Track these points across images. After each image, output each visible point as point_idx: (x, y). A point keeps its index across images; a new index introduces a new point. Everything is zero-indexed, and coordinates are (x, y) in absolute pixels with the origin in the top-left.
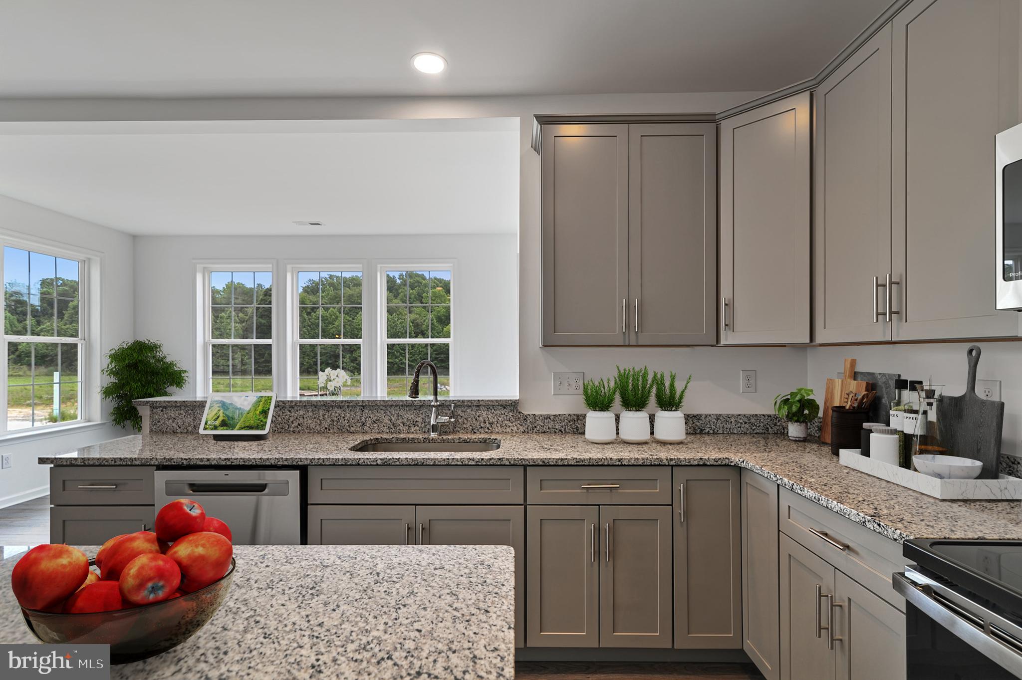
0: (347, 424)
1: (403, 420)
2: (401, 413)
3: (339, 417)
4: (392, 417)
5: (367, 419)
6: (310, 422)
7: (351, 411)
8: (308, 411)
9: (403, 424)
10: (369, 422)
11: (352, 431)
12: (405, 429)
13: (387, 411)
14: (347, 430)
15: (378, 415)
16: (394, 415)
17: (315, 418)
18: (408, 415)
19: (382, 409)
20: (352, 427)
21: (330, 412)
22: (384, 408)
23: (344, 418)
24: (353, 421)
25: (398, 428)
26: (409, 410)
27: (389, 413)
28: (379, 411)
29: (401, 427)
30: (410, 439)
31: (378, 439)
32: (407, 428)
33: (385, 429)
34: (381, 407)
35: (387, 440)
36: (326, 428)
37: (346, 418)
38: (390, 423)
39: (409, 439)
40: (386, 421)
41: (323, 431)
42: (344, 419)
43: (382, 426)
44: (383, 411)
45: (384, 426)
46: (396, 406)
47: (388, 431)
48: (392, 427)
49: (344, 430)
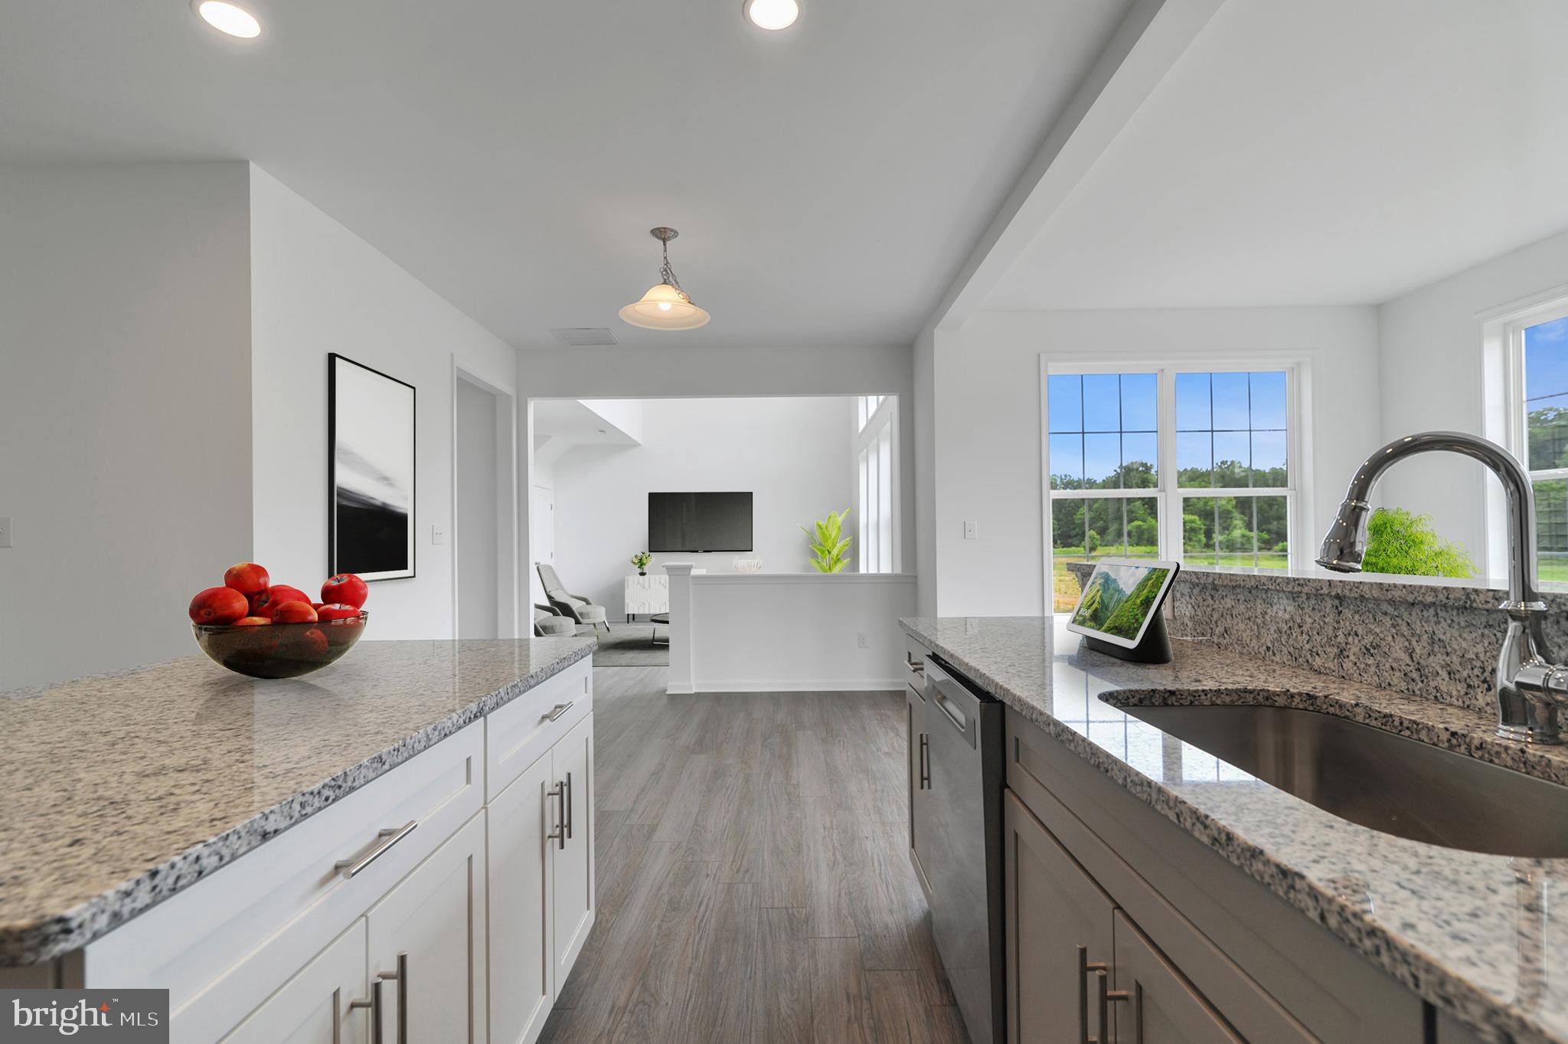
0: (1307, 646)
1: (1448, 659)
2: (1443, 631)
3: (1291, 624)
4: (1414, 643)
5: (1350, 639)
6: (1242, 626)
7: (1314, 609)
8: (1238, 600)
9: (1449, 673)
10: (1354, 649)
11: (1316, 667)
12: (1455, 693)
13: (1400, 621)
14: (1308, 661)
15: (1378, 630)
16: (1420, 636)
17: (1249, 619)
18: (1464, 644)
19: (1386, 614)
20: (1318, 654)
21: (1275, 608)
22: (1390, 610)
23: (1300, 627)
24: (1319, 638)
25: (1432, 684)
26: (1469, 625)
27: (1404, 628)
28: (1380, 616)
29: (1443, 682)
30: (1406, 724)
31: (1315, 698)
32: (1462, 688)
33: (1396, 678)
34: (1385, 607)
35: (1340, 706)
36: (1268, 648)
37: (1305, 629)
38: (1408, 661)
39: (1401, 723)
40: (1398, 652)
41: (1263, 653)
42: (1299, 630)
43: (1388, 665)
44: (1388, 618)
45: (1392, 668)
46: (1426, 606)
47: (1403, 686)
48: (1415, 675)
49: (1300, 660)
